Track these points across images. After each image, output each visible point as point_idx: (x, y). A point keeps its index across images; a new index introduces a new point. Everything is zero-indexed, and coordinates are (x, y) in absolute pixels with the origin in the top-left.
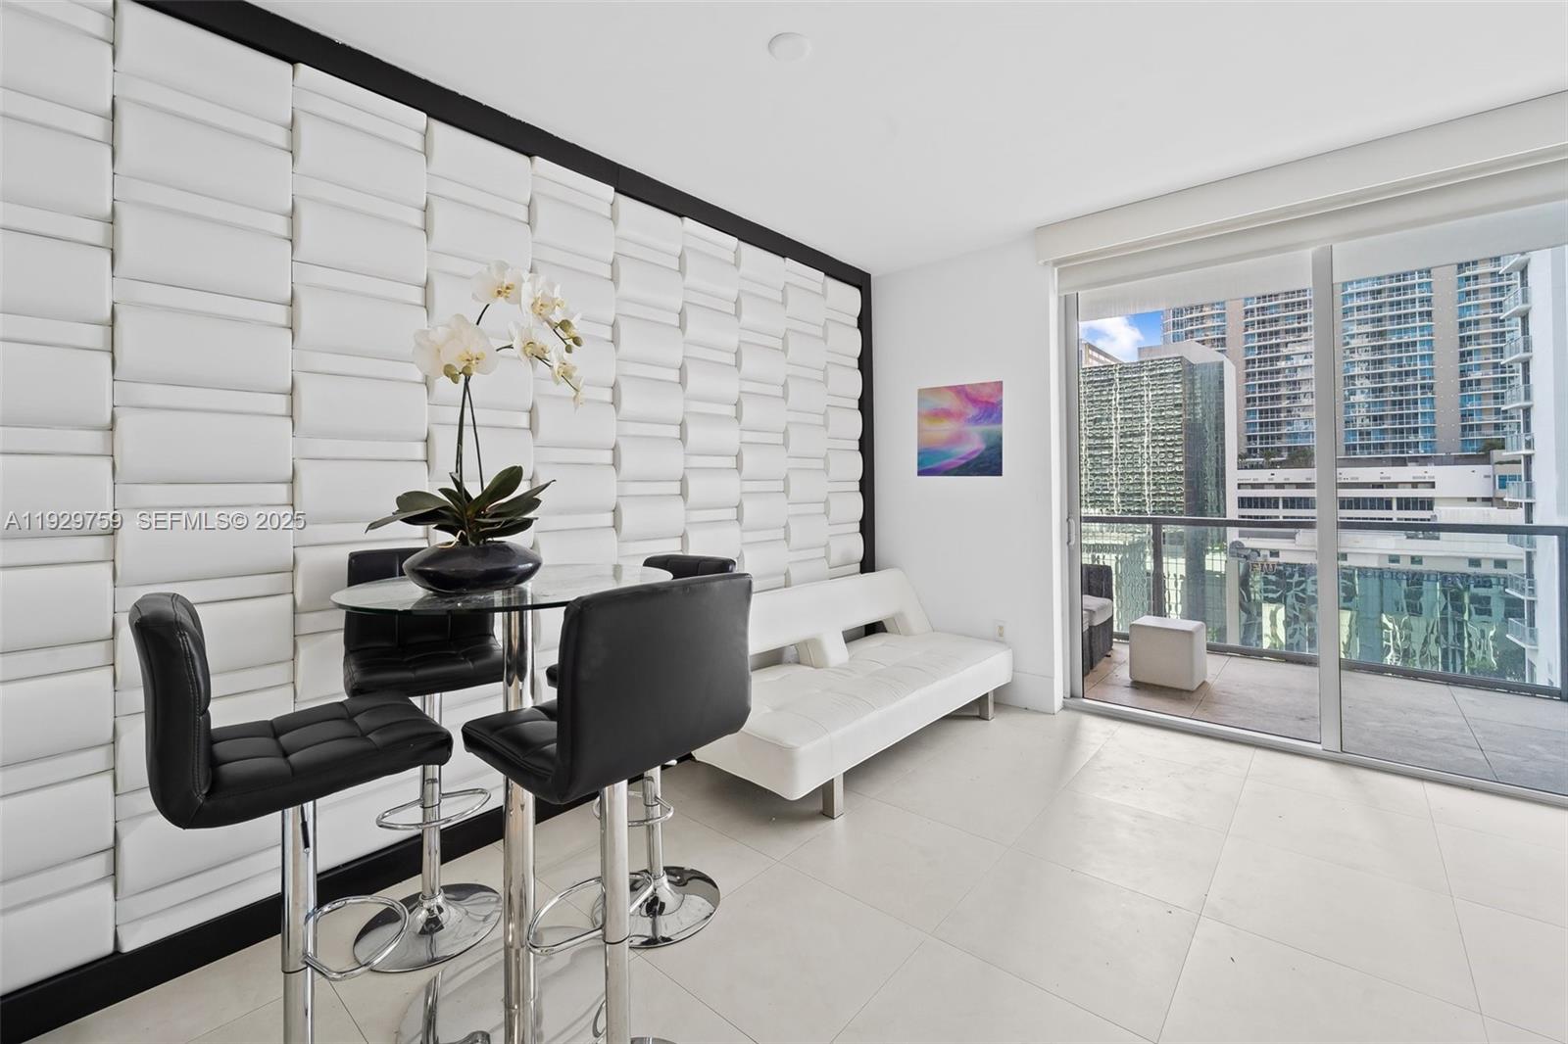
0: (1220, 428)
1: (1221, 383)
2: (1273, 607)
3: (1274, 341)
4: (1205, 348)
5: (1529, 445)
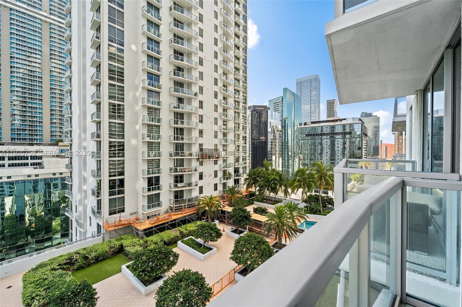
5: (71, 141)
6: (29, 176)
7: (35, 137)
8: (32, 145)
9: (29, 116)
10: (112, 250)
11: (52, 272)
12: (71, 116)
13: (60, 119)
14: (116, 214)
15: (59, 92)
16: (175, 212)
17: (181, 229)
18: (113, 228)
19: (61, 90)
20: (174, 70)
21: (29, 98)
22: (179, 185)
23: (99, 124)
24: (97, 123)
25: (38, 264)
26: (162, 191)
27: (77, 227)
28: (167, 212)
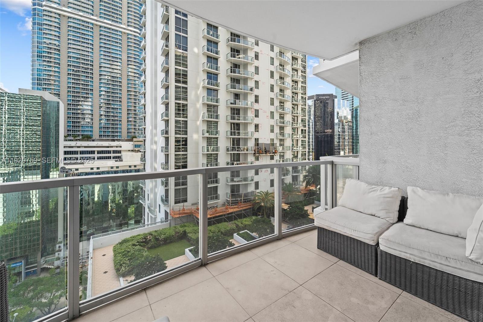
5: (145, 137)
6: (112, 168)
7: (116, 134)
8: (114, 140)
9: (112, 116)
10: (177, 234)
11: (134, 247)
12: (145, 115)
13: (134, 118)
14: (180, 203)
15: (134, 94)
16: (232, 205)
17: (236, 222)
18: (178, 216)
19: (135, 91)
20: (231, 67)
21: (112, 100)
22: (235, 179)
23: (167, 122)
24: (166, 121)
25: (123, 239)
26: (220, 184)
27: (149, 212)
28: (224, 205)
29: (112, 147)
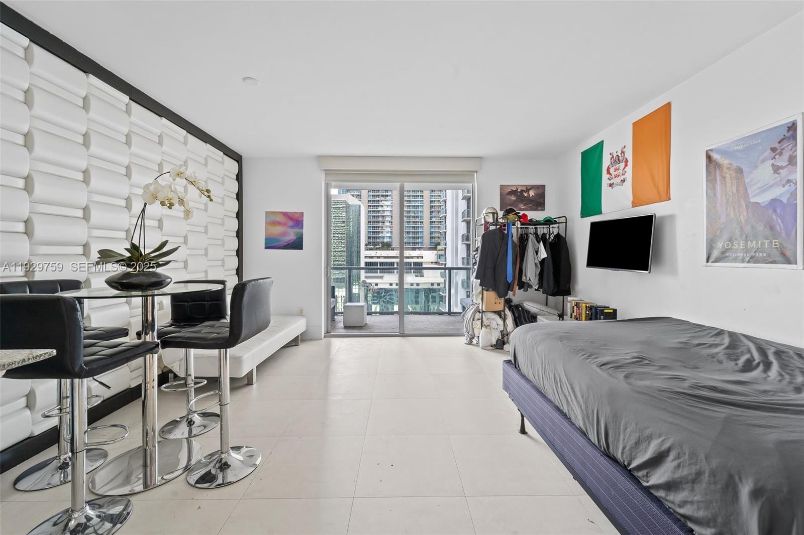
0: (359, 232)
1: (360, 214)
2: (376, 305)
3: (377, 199)
4: (354, 198)
5: (446, 244)
6: (412, 284)
7: (418, 241)
8: (414, 249)
9: (413, 217)
12: (446, 215)
21: (413, 196)
29: (412, 257)
